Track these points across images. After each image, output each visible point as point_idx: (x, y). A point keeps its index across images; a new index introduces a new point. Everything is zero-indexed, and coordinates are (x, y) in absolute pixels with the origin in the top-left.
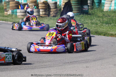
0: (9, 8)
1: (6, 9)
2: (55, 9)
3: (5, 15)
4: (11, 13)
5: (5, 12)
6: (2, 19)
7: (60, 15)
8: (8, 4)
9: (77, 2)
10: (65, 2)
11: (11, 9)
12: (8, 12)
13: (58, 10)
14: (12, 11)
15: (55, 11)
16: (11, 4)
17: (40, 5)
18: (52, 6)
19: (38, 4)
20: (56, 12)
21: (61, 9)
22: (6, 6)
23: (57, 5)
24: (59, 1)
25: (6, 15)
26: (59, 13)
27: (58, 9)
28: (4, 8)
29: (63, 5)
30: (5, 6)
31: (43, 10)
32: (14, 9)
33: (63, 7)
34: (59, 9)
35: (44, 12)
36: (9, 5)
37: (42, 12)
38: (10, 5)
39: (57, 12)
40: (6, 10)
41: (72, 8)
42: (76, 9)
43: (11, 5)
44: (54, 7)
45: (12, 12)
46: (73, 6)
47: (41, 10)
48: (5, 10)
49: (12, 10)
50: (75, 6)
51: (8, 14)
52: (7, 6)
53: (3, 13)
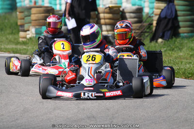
0: (30, 23)
1: (22, 26)
2: (139, 25)
3: (21, 39)
4: (34, 35)
5: (22, 34)
6: (13, 48)
7: (149, 38)
8: (26, 13)
9: (188, 8)
10: (163, 8)
11: (34, 26)
12: (28, 32)
13: (144, 26)
14: (36, 29)
15: (138, 30)
16: (34, 14)
17: (102, 15)
18: (131, 18)
19: (99, 13)
20: (140, 31)
21: (152, 24)
22: (23, 19)
23: (142, 16)
24: (149, 7)
25: (23, 40)
26: (146, 34)
27: (146, 24)
28: (19, 23)
29: (156, 15)
30: (21, 19)
31: (109, 27)
32: (42, 26)
33: (156, 18)
34: (148, 23)
35: (110, 31)
36: (30, 16)
37: (107, 31)
38: (32, 15)
39: (142, 32)
40: (22, 28)
41: (178, 22)
42: (188, 23)
43: (33, 17)
44: (136, 19)
45: (36, 34)
46: (180, 16)
47: (104, 28)
48: (20, 28)
49: (37, 27)
50: (184, 15)
51: (28, 36)
52: (26, 18)
53: (16, 36)
